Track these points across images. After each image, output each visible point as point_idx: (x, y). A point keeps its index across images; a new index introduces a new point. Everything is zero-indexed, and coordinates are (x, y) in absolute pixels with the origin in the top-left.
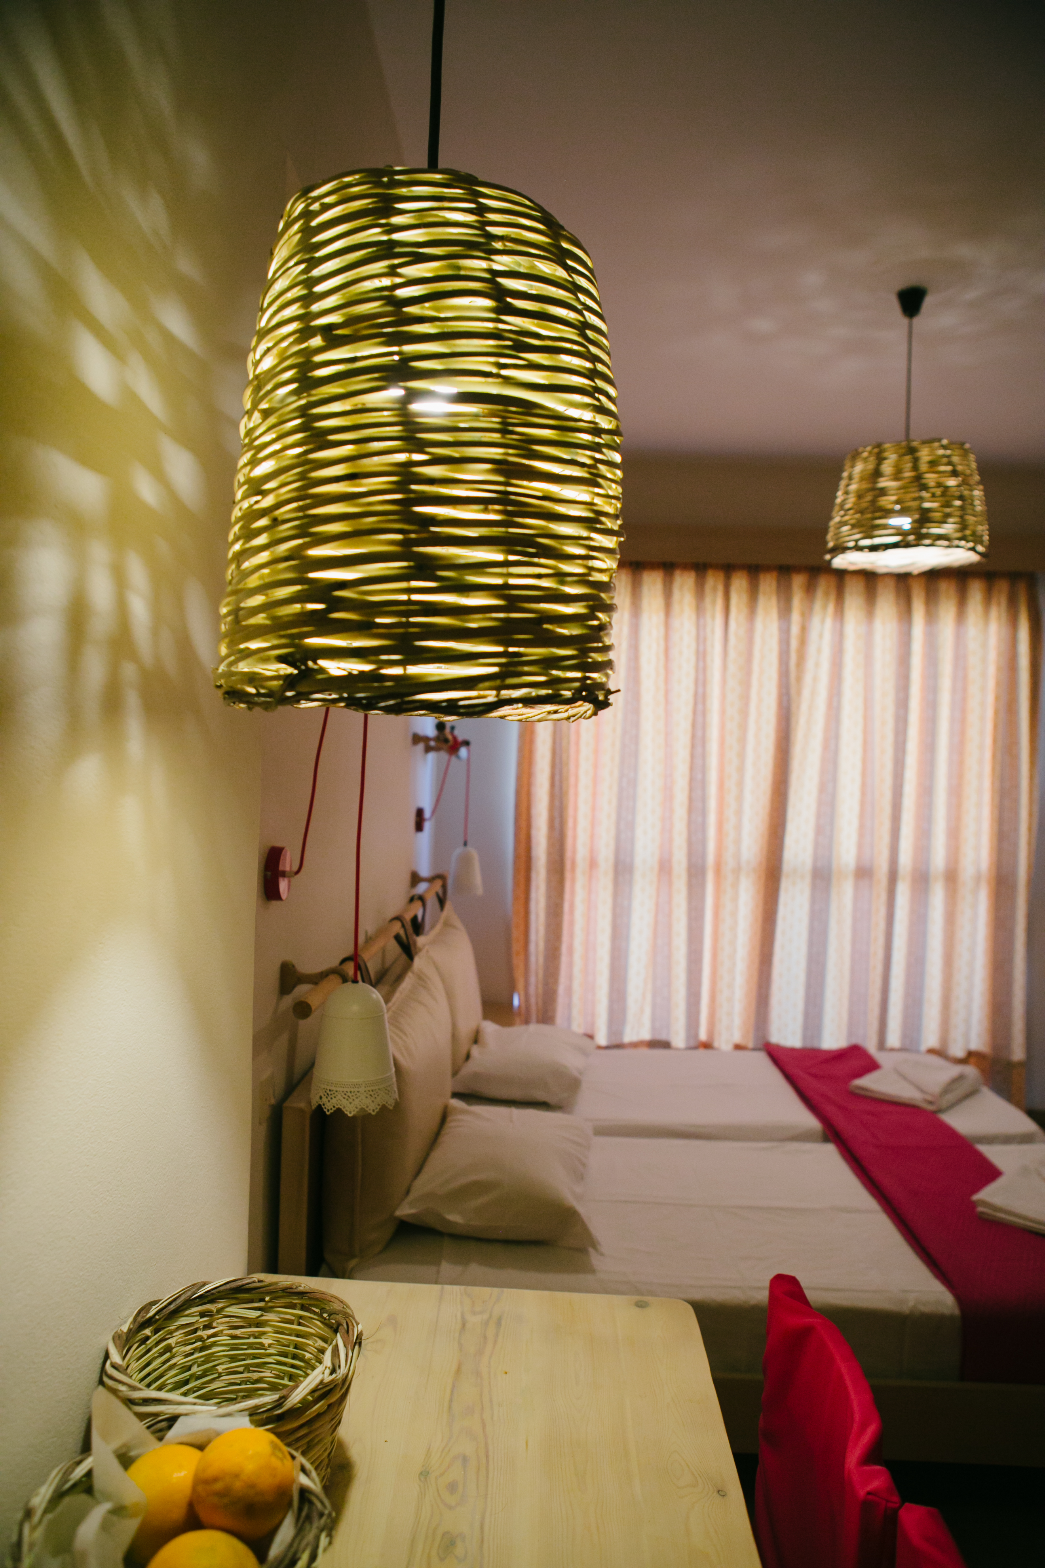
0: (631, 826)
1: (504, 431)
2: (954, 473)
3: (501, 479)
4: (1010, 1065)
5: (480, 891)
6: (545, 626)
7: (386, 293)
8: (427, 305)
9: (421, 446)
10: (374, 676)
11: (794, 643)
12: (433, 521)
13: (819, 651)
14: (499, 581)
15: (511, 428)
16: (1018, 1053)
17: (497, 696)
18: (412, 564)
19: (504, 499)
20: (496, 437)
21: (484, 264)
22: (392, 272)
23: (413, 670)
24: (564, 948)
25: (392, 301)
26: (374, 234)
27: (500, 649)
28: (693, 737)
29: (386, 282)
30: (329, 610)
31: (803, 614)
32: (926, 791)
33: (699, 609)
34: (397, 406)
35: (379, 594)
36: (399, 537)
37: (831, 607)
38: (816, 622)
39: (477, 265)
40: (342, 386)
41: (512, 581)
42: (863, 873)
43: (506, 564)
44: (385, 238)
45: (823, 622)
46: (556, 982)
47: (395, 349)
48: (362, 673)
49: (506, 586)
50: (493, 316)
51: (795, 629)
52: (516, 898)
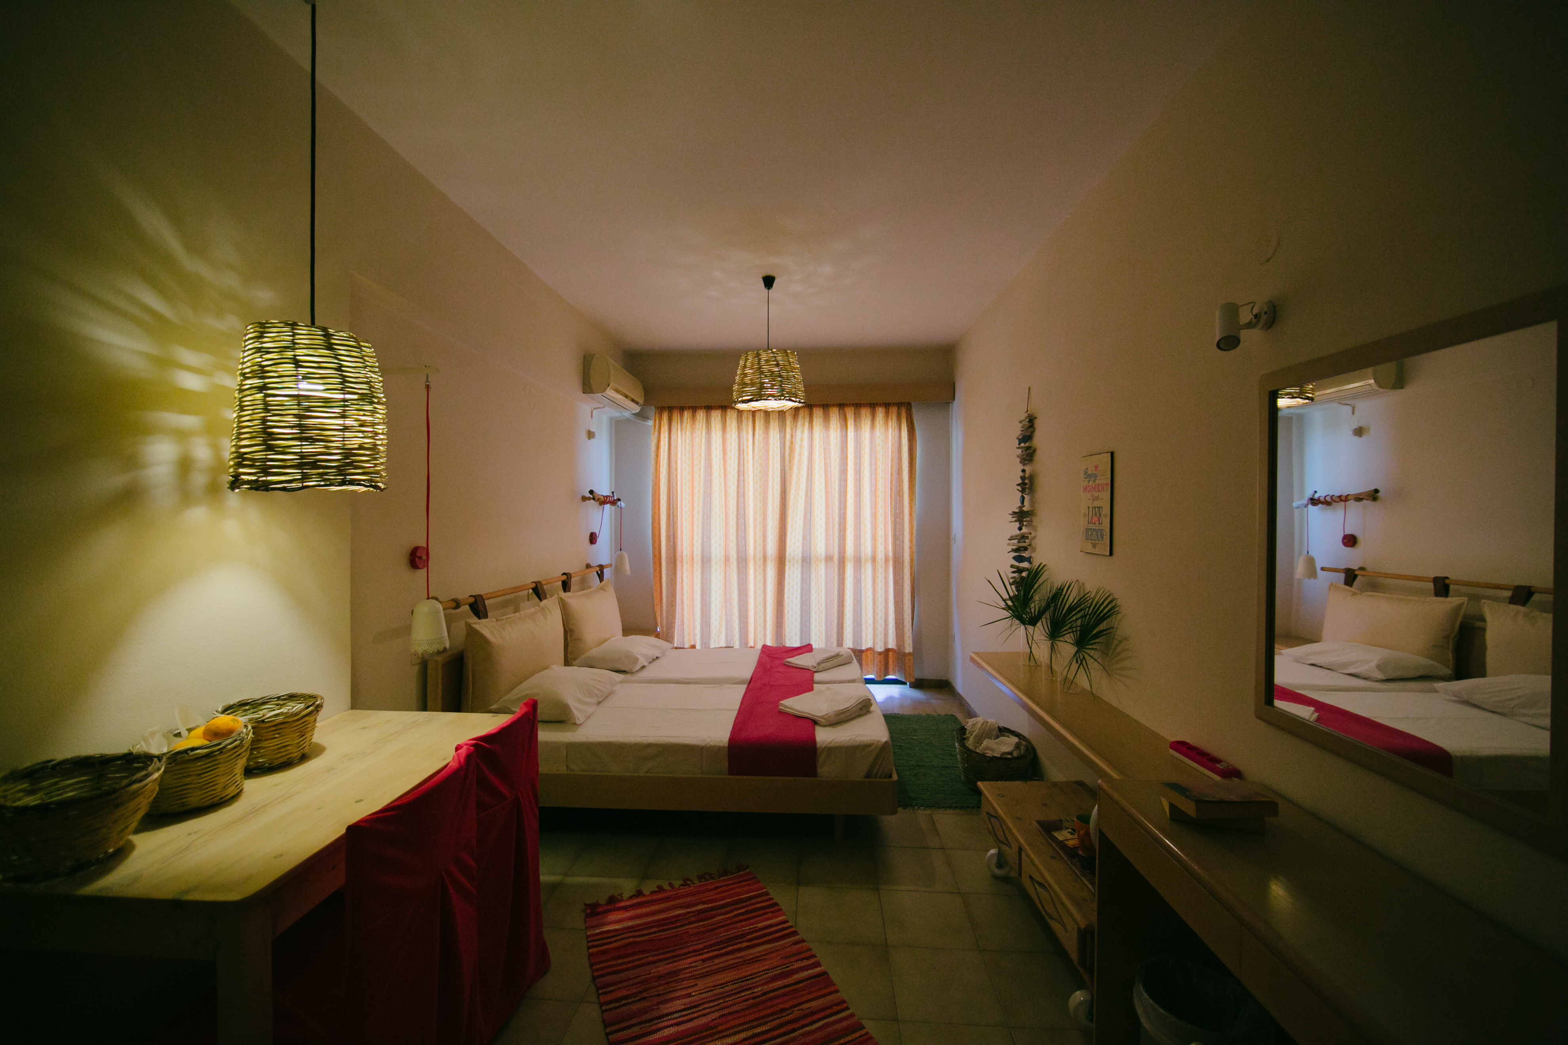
0: (709, 538)
1: (299, 405)
2: (777, 365)
3: (298, 420)
4: (905, 655)
5: (629, 572)
6: (318, 463)
7: (259, 364)
8: (273, 366)
9: (268, 411)
10: (256, 481)
11: (788, 444)
12: (273, 433)
13: (801, 447)
14: (299, 451)
15: (301, 404)
16: (909, 649)
17: (303, 485)
18: (265, 447)
19: (299, 426)
20: (296, 407)
21: (293, 353)
22: (261, 357)
23: (269, 478)
24: (678, 601)
25: (260, 366)
26: (257, 345)
27: (300, 471)
28: (738, 492)
29: (260, 360)
30: (243, 461)
31: (792, 429)
32: (858, 515)
33: (739, 429)
34: (263, 398)
35: (258, 456)
36: (262, 439)
37: (807, 425)
38: (799, 432)
39: (290, 354)
40: (250, 392)
41: (303, 450)
42: (828, 559)
43: (301, 445)
44: (260, 346)
45: (803, 432)
46: (674, 617)
47: (262, 381)
48: (251, 480)
49: (301, 452)
50: (295, 369)
51: (788, 437)
52: (655, 577)
